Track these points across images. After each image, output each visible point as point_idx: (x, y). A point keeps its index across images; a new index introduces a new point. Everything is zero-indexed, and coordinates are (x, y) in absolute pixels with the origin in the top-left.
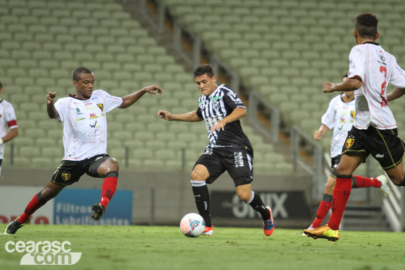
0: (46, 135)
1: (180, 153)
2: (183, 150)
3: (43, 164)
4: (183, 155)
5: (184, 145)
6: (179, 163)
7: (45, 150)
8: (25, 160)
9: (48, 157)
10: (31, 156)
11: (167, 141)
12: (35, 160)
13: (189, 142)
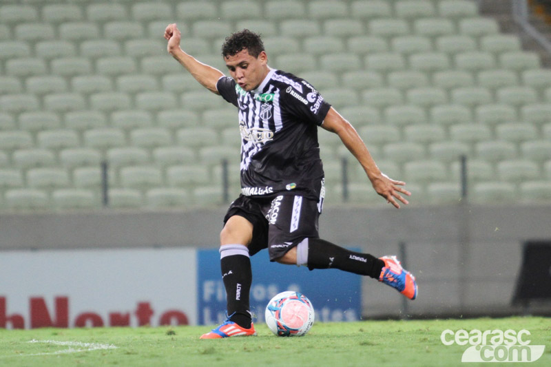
0: (174, 141)
1: (456, 167)
2: (463, 160)
3: (172, 202)
4: (464, 170)
5: (464, 148)
6: (456, 187)
7: (174, 171)
8: (134, 194)
9: (180, 185)
10: (144, 186)
11: (428, 143)
12: (154, 193)
13: (473, 142)
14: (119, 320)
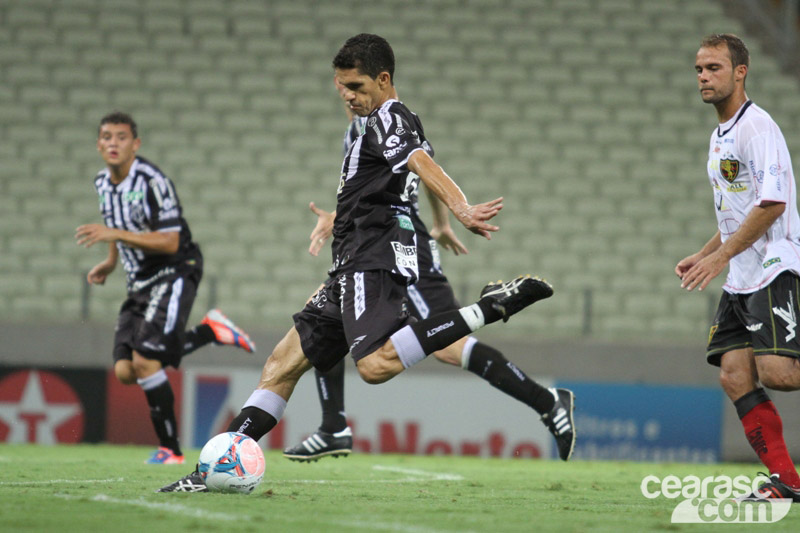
14: (470, 450)
